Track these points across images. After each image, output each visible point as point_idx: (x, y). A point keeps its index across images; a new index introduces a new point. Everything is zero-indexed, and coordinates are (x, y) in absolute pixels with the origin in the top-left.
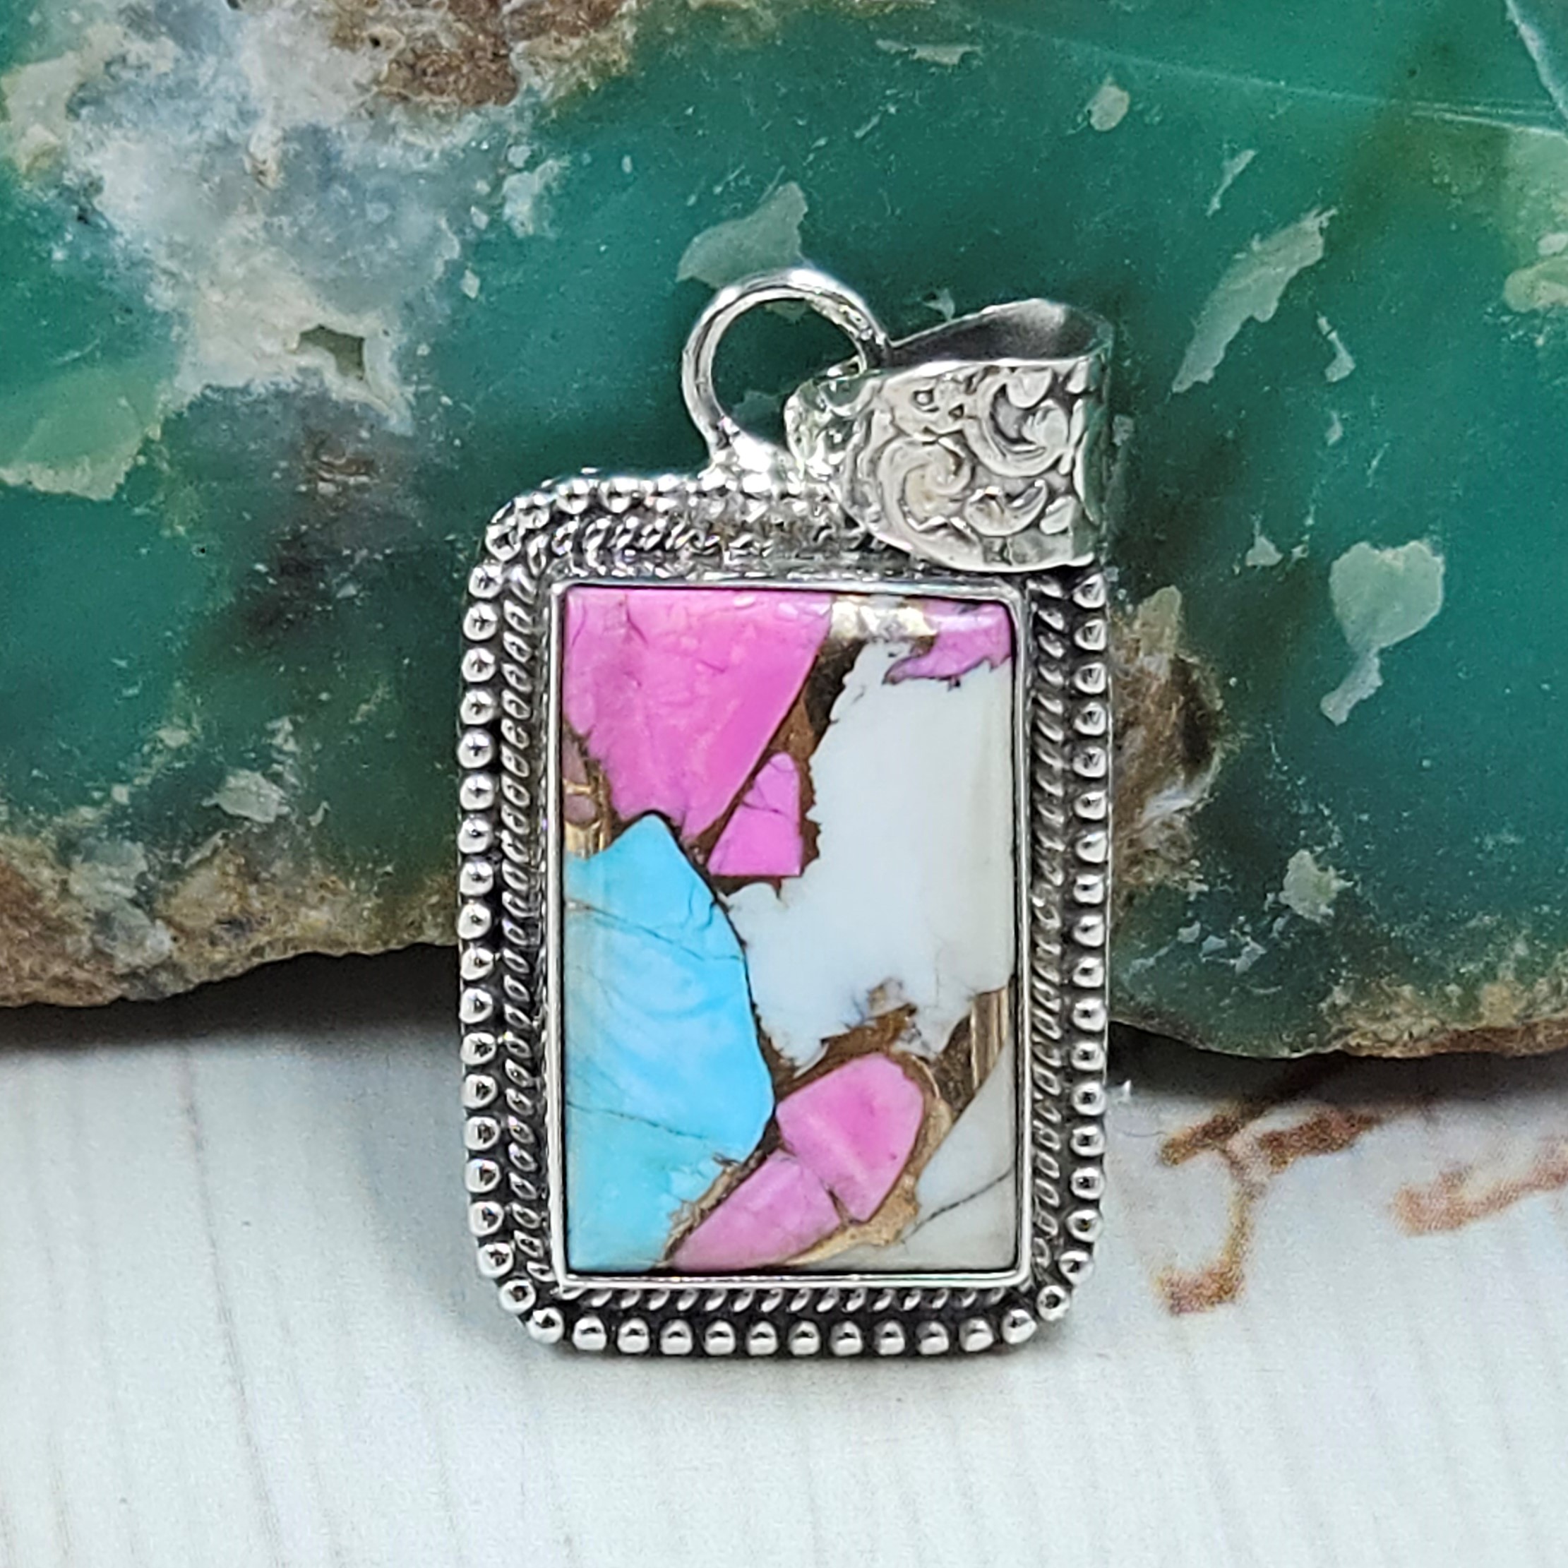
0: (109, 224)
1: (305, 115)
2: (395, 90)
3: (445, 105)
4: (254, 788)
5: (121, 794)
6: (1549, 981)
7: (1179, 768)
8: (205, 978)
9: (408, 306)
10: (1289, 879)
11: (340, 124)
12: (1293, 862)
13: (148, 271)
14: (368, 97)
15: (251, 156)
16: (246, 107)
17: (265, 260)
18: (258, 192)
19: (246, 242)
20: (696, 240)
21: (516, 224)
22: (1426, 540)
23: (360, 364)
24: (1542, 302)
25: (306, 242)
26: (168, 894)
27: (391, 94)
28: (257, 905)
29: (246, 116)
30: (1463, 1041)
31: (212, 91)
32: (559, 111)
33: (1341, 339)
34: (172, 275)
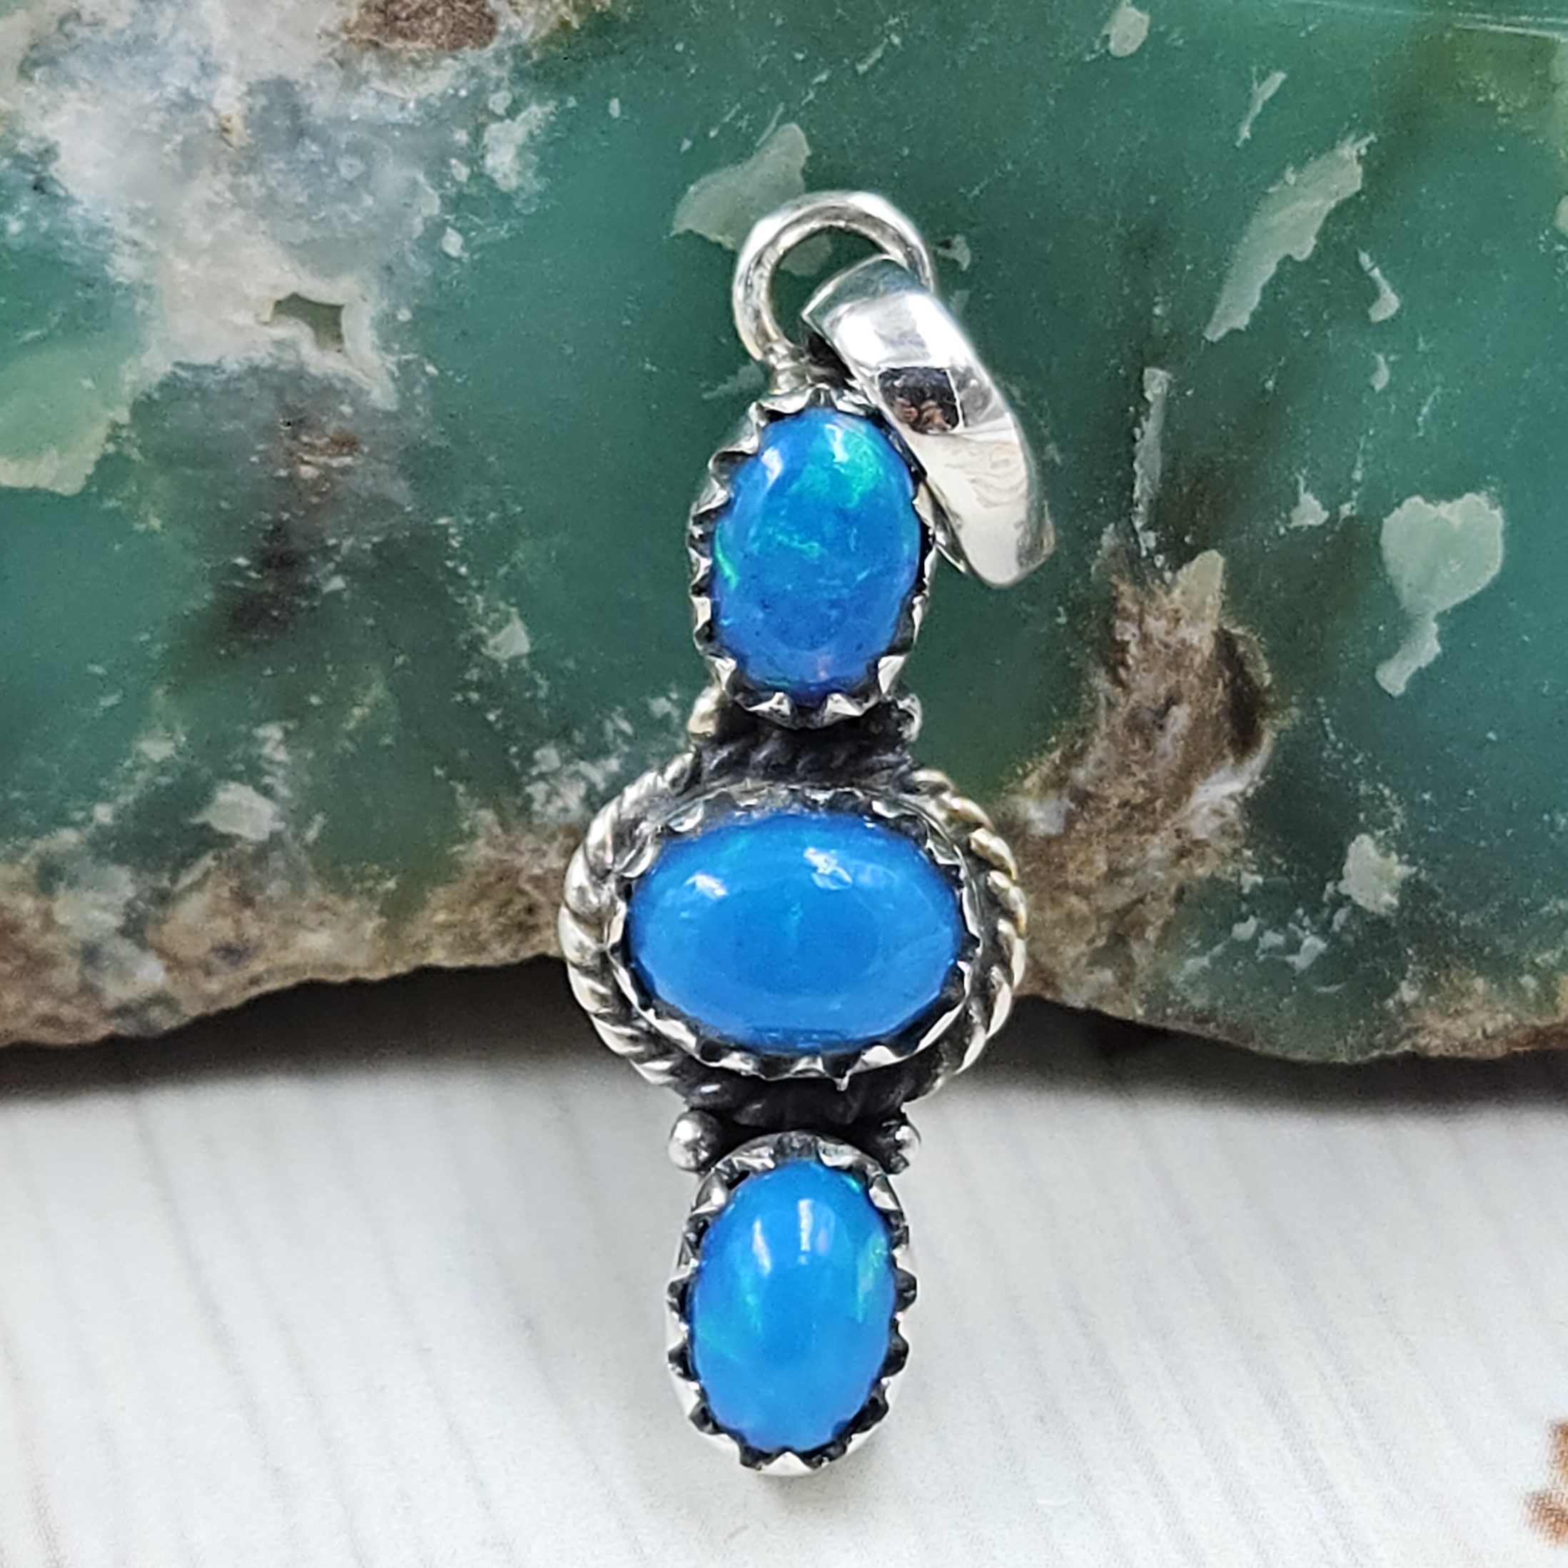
0: (66, 190)
1: (270, 66)
2: (365, 36)
3: (419, 51)
4: (245, 803)
5: (103, 814)
7: (1226, 751)
8: (204, 1010)
9: (389, 268)
10: (1350, 866)
11: (308, 75)
12: (1352, 848)
13: (111, 241)
14: (337, 44)
15: (216, 113)
16: (207, 59)
17: (233, 225)
18: (224, 151)
19: (211, 205)
20: (692, 189)
21: (497, 176)
22: (1484, 493)
23: (339, 338)
25: (275, 202)
26: (160, 922)
27: (361, 41)
28: (253, 930)
29: (208, 69)
30: (1540, 1038)
31: (172, 44)
32: (542, 52)
33: (1385, 276)
34: (135, 244)
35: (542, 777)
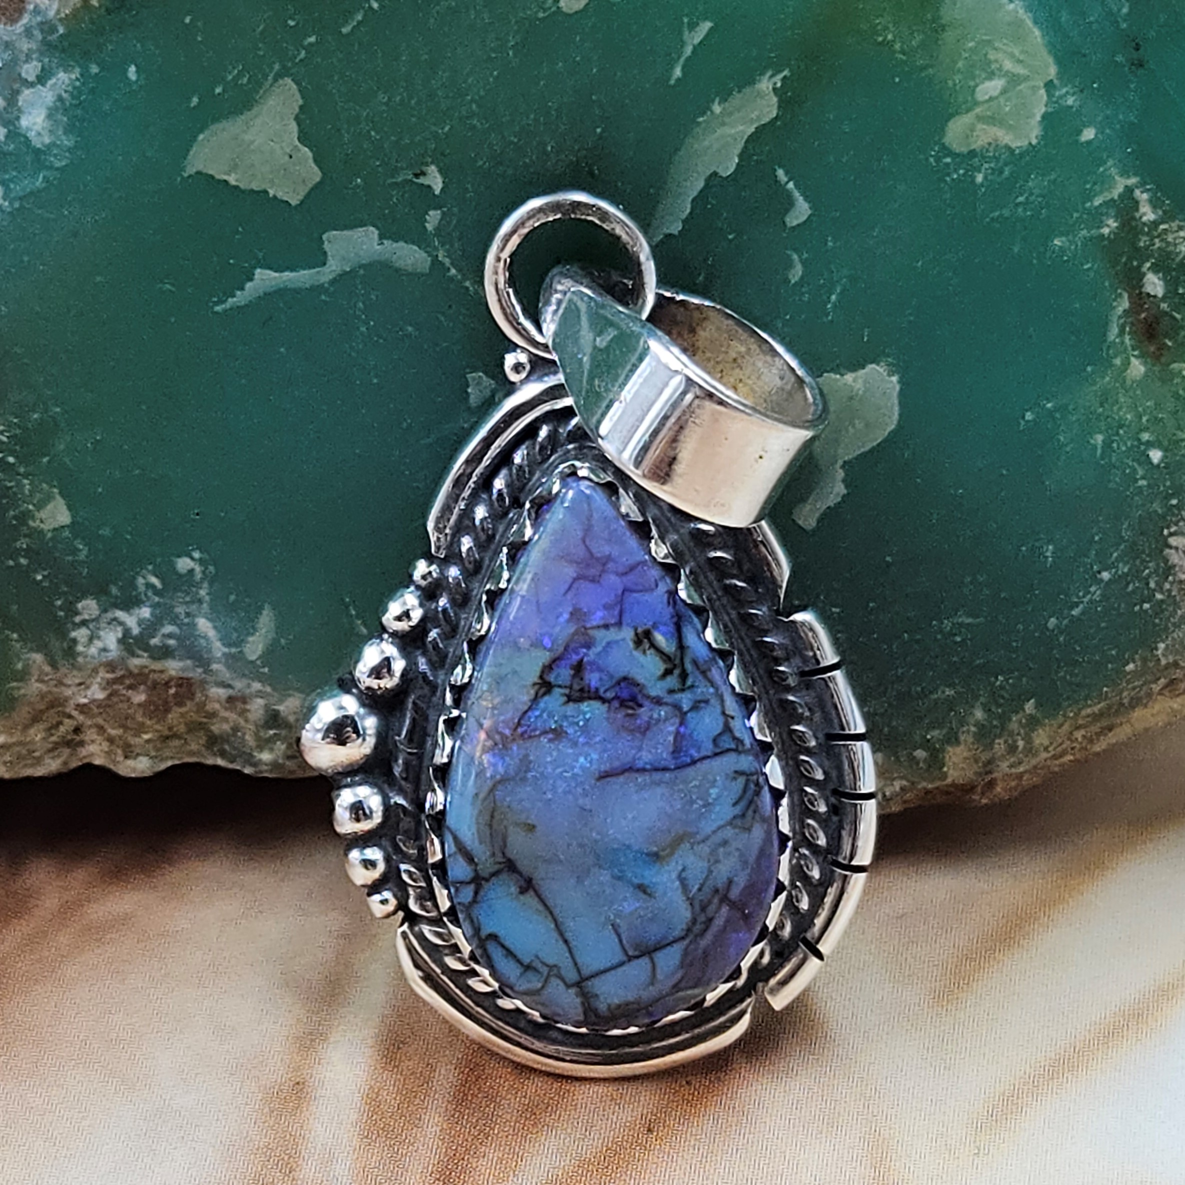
6: (1006, 742)
20: (201, 137)
21: (31, 135)
22: (883, 363)
24: (980, 143)
30: (929, 797)
32: (66, 27)
33: (798, 188)
35: (84, 623)
